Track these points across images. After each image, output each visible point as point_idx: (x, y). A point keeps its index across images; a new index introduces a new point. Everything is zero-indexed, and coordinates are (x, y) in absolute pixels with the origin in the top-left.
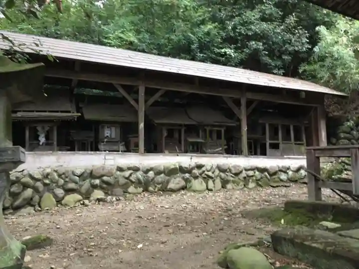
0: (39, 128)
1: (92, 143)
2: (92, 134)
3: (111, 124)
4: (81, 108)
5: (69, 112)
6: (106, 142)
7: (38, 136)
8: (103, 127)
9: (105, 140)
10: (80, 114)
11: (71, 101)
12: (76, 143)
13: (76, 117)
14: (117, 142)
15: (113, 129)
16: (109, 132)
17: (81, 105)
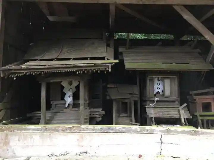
0: (65, 84)
1: (136, 103)
2: (136, 90)
3: (164, 74)
4: (121, 53)
5: (103, 58)
6: (157, 101)
7: (64, 94)
8: (152, 80)
9: (156, 99)
10: (117, 61)
11: (108, 45)
12: (114, 103)
13: (110, 65)
14: (174, 101)
15: (167, 82)
16: (161, 86)
17: (121, 50)
